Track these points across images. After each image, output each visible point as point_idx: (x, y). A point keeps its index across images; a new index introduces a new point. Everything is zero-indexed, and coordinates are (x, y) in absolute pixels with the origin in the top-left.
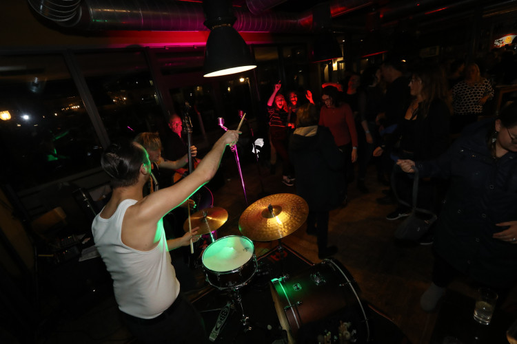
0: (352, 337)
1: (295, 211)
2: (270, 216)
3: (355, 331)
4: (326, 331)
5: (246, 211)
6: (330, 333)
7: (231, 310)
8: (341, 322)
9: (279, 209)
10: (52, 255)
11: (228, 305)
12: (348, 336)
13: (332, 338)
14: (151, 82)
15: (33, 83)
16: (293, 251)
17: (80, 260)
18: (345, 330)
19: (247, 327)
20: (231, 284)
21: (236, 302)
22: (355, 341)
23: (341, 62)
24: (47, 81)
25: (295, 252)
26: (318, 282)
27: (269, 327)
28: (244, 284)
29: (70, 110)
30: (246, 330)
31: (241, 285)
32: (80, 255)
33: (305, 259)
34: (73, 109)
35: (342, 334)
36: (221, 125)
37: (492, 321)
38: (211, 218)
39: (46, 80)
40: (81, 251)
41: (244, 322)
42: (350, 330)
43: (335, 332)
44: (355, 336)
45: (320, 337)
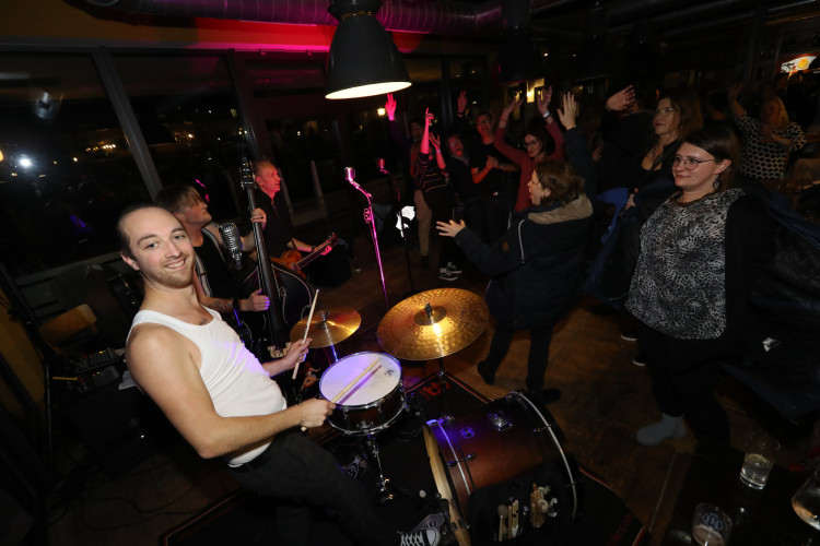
0: (550, 510)
1: (467, 317)
2: (428, 323)
3: (555, 501)
4: (511, 499)
5: (389, 314)
6: (517, 501)
7: (361, 469)
8: (534, 485)
9: (442, 312)
10: (76, 379)
11: (357, 461)
12: (545, 507)
13: (520, 511)
14: (233, 111)
15: (41, 102)
16: (459, 381)
17: (121, 387)
18: (541, 499)
19: (386, 494)
20: (365, 426)
21: (371, 456)
22: (555, 515)
23: (539, 89)
24: (63, 101)
25: (462, 383)
26: (500, 425)
27: (422, 494)
28: (385, 426)
29: (101, 150)
30: (384, 499)
31: (381, 427)
32: (120, 380)
33: (477, 393)
34: (105, 150)
35: (537, 504)
36: (351, 180)
37: (768, 483)
38: (333, 324)
39: (61, 98)
40: (121, 373)
41: (382, 487)
42: (548, 498)
43: (526, 500)
44: (555, 508)
45: (502, 508)
